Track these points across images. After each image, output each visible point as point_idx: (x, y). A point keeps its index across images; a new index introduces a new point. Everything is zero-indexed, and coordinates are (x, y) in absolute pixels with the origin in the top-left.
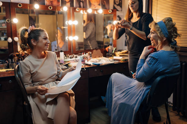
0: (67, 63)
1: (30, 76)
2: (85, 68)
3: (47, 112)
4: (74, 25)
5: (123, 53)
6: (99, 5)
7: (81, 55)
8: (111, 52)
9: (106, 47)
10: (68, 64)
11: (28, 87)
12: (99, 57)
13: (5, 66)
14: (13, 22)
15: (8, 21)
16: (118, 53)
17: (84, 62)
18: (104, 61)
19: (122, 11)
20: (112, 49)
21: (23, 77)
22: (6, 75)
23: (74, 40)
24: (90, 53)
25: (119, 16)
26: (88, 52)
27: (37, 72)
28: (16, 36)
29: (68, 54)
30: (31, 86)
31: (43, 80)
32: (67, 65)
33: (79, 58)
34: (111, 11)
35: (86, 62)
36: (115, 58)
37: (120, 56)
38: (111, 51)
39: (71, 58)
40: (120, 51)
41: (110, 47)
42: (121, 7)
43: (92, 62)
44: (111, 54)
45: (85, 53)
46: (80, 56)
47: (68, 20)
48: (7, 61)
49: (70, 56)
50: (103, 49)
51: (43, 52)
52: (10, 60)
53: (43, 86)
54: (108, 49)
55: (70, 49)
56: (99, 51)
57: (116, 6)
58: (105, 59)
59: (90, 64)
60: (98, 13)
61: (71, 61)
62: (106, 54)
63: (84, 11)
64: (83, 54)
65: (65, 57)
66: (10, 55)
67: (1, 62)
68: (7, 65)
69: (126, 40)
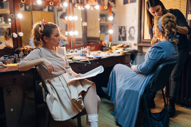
4: (74, 21)
5: (118, 47)
6: (96, 1)
7: (80, 49)
10: (72, 58)
13: (12, 61)
15: (12, 16)
16: (114, 47)
19: (115, 7)
20: (108, 43)
23: (74, 35)
24: (89, 47)
25: (113, 12)
26: (87, 47)
28: (20, 31)
29: (68, 49)
33: (79, 52)
34: (107, 7)
38: (107, 45)
39: (72, 52)
40: (116, 45)
41: (106, 42)
42: (115, 3)
43: (93, 55)
44: (108, 48)
45: (84, 48)
48: (13, 56)
49: (71, 50)
52: (17, 55)
54: (105, 44)
55: (70, 44)
57: (110, 2)
59: (92, 57)
60: (95, 9)
61: (72, 55)
62: (102, 48)
63: (82, 7)
64: (82, 49)
66: (16, 50)
67: (8, 57)
68: (13, 60)
69: (120, 35)
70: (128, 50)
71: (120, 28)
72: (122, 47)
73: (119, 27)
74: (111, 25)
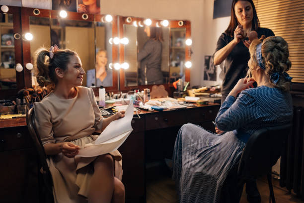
0: (110, 107)
1: (51, 127)
2: (139, 115)
3: (78, 185)
4: (122, 45)
5: (200, 92)
7: (133, 93)
8: (182, 90)
9: (173, 80)
10: (112, 108)
11: (47, 145)
12: (162, 97)
13: (11, 110)
14: (25, 39)
15: (17, 36)
16: (192, 92)
17: (138, 105)
18: (170, 104)
20: (183, 84)
21: (40, 128)
22: (12, 125)
23: (123, 70)
24: (148, 90)
26: (145, 89)
27: (62, 120)
29: (111, 92)
30: (52, 142)
31: (72, 133)
32: (110, 110)
33: (130, 98)
34: (182, 23)
35: (141, 105)
36: (187, 99)
37: (196, 96)
38: (182, 87)
39: (117, 98)
40: (196, 88)
41: (179, 82)
43: (151, 105)
44: (182, 93)
45: (140, 91)
46: (132, 95)
47: (113, 38)
48: (14, 102)
49: (116, 95)
50: (168, 85)
51: (73, 89)
52: (20, 100)
53: (72, 143)
54: (177, 84)
55: (115, 83)
56: (162, 87)
58: (171, 101)
59: (147, 109)
60: (162, 26)
61: (117, 103)
62: (173, 93)
63: (139, 23)
64: (137, 92)
65: (108, 97)
66: (19, 92)
67: (4, 104)
68: (13, 108)
69: (206, 70)
70: (217, 97)
71: (207, 58)
72: (208, 91)
73: (206, 56)
74: (190, 53)
